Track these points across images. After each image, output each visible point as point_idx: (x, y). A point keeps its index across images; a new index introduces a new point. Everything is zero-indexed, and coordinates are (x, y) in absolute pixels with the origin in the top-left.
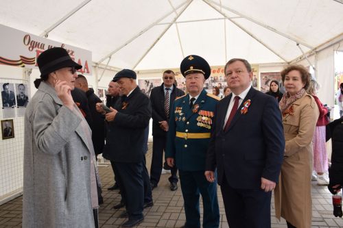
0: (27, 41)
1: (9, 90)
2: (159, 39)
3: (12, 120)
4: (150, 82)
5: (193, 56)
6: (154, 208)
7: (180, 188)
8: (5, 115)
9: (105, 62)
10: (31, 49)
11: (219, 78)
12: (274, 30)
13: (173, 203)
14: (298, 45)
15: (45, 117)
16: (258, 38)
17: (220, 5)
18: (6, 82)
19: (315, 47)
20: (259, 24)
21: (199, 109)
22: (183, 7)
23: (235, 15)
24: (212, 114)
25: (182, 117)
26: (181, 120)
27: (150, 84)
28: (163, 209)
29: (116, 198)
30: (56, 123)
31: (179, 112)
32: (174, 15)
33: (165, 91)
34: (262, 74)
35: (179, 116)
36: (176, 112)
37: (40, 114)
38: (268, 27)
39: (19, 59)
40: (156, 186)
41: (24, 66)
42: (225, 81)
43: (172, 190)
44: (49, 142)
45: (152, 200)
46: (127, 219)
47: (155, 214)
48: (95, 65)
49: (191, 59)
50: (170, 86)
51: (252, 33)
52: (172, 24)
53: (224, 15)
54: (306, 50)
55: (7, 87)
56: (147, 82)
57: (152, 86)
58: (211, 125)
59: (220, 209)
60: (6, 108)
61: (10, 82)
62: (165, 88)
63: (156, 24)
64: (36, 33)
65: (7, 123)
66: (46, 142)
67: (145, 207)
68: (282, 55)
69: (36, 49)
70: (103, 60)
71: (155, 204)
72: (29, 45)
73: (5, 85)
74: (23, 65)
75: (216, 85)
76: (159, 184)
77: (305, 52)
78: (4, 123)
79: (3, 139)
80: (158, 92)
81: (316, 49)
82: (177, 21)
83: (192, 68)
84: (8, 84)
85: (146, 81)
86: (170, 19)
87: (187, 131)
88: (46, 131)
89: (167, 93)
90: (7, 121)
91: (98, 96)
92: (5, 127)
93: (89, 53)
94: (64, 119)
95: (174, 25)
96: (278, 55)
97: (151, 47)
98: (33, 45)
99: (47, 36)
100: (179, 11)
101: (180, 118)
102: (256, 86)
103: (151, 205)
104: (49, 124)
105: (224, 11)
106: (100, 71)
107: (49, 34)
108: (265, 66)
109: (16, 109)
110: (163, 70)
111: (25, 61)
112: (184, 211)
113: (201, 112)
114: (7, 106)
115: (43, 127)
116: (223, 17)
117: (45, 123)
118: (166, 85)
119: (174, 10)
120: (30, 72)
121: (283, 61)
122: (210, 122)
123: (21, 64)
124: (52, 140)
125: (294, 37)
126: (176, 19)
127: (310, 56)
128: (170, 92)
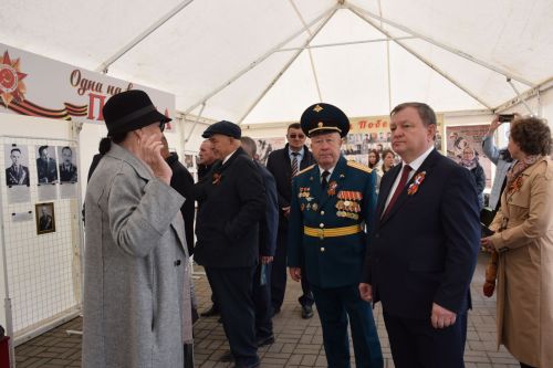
0: (75, 80)
1: (48, 156)
2: (281, 74)
3: (52, 204)
4: (267, 143)
5: (321, 105)
6: (276, 347)
7: (316, 314)
8: (42, 195)
9: (196, 112)
10: (81, 91)
11: (379, 136)
12: (469, 57)
13: (306, 339)
14: (509, 80)
15: (127, 198)
16: (441, 69)
17: (380, 18)
18: (44, 143)
19: (537, 83)
20: (443, 47)
21: (337, 190)
22: (321, 22)
23: (406, 34)
24: (358, 196)
25: (312, 203)
26: (311, 209)
27: (266, 146)
28: (289, 348)
29: (214, 330)
30: (145, 205)
31: (305, 195)
32: (305, 36)
33: (292, 157)
34: (448, 128)
35: (306, 202)
36: (300, 195)
37: (119, 193)
38: (459, 53)
39: (63, 107)
40: (277, 310)
41: (70, 119)
42: (389, 140)
43: (305, 317)
44: (135, 236)
45: (272, 333)
46: (233, 364)
47: (277, 356)
48: (179, 116)
49: (318, 109)
50: (299, 149)
51: (432, 62)
52: (301, 50)
53: (386, 34)
54: (524, 88)
55: (45, 151)
56: (263, 143)
57: (269, 149)
58: (358, 213)
59: (383, 350)
60: (43, 186)
61: (49, 143)
62: (291, 151)
63: (278, 49)
64: (90, 66)
65: (45, 208)
66: (131, 236)
67: (261, 345)
68: (481, 97)
69: (90, 91)
70: (192, 108)
71: (277, 340)
72: (79, 86)
73: (42, 149)
74: (69, 116)
75: (375, 146)
76: (282, 308)
77: (521, 92)
78: (40, 208)
79: (39, 233)
80: (279, 158)
81: (539, 86)
82: (311, 44)
83: (320, 124)
84: (46, 147)
85: (260, 141)
86: (299, 42)
87: (322, 225)
88: (130, 219)
89: (295, 161)
90: (44, 204)
91: (185, 165)
92: (41, 215)
93: (172, 98)
94: (157, 199)
95: (306, 50)
96: (476, 99)
97: (269, 87)
98: (85, 85)
99: (106, 71)
100: (313, 29)
101: (308, 206)
102: (440, 147)
103: (271, 341)
104: (134, 209)
105: (386, 27)
106: (188, 127)
107: (109, 69)
108: (453, 115)
109: (58, 186)
110: (287, 123)
111: (72, 111)
112: (323, 352)
113: (342, 194)
114: (44, 181)
115: (125, 213)
116: (384, 37)
117: (128, 207)
118: (293, 148)
119: (306, 27)
120: (80, 129)
121: (483, 107)
122: (357, 208)
123: (65, 115)
124: (139, 233)
125: (501, 68)
126: (308, 42)
127: (529, 98)
128: (299, 159)
